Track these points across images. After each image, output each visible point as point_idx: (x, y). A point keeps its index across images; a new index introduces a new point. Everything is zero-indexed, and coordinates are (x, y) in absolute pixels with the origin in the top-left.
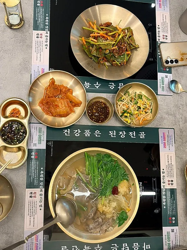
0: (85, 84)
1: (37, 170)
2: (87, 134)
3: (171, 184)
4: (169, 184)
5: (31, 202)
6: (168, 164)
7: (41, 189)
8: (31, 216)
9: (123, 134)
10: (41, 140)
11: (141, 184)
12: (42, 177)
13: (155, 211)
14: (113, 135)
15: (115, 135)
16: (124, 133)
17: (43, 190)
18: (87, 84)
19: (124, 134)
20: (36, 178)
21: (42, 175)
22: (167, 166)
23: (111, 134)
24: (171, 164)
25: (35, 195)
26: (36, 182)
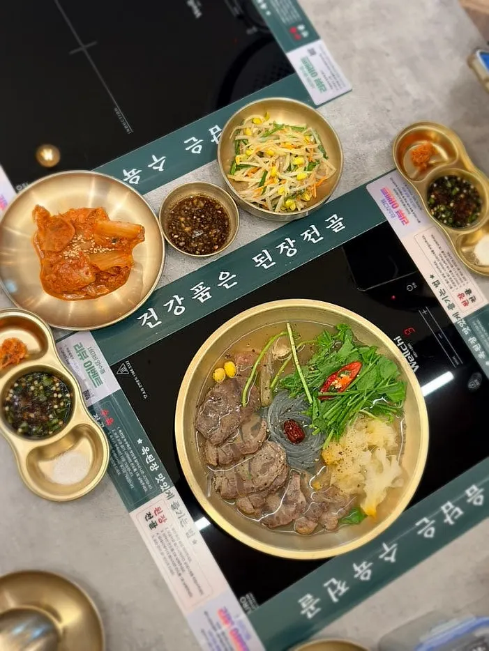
0: (127, 177)
1: (128, 452)
2: (203, 295)
3: (470, 301)
4: (466, 304)
5: (159, 538)
6: (437, 258)
7: (167, 491)
8: (181, 572)
9: (290, 247)
10: (95, 374)
11: (400, 342)
12: (153, 462)
13: (471, 386)
14: (268, 262)
15: (271, 260)
16: (291, 243)
17: (174, 490)
18: (131, 174)
19: (292, 246)
20: (139, 472)
21: (150, 458)
22: (436, 264)
23: (259, 262)
24: (443, 252)
25: (161, 514)
26: (144, 481)
